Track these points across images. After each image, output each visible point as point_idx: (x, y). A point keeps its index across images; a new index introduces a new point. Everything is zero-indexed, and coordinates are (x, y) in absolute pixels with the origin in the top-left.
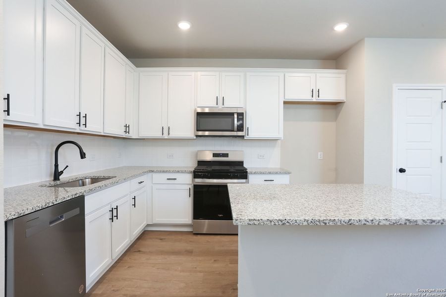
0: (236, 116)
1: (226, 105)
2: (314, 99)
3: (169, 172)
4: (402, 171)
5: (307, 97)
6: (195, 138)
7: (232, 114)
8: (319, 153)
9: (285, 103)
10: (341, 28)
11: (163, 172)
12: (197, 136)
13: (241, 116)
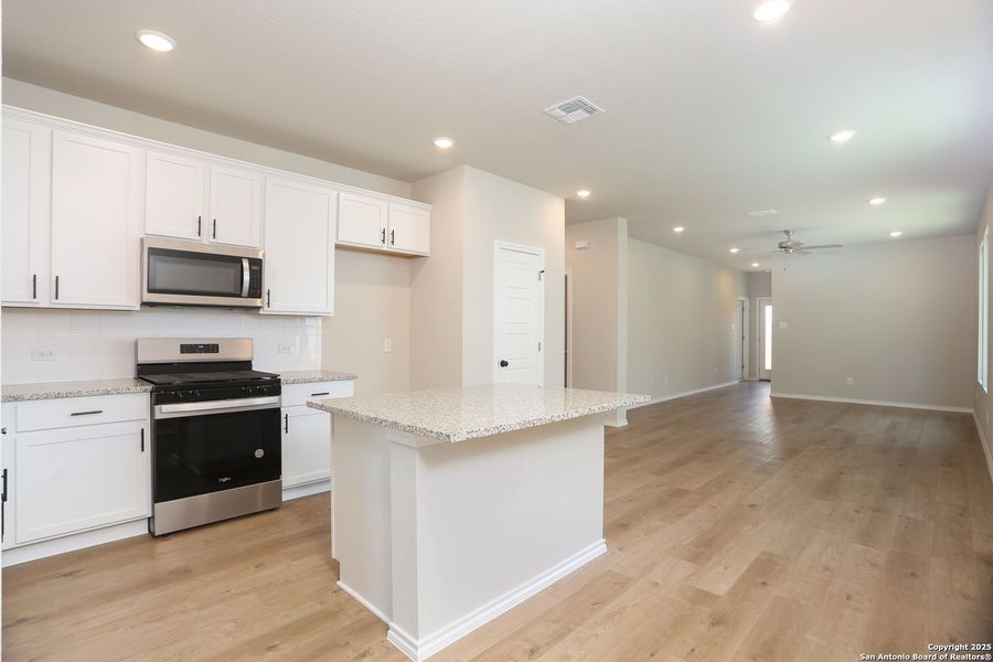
0: (246, 264)
1: (221, 238)
2: (385, 248)
3: (79, 395)
4: (504, 364)
5: (373, 241)
6: (138, 308)
7: (238, 260)
8: (386, 341)
9: (338, 247)
10: (444, 143)
11: (58, 396)
12: (144, 304)
13: (257, 264)
